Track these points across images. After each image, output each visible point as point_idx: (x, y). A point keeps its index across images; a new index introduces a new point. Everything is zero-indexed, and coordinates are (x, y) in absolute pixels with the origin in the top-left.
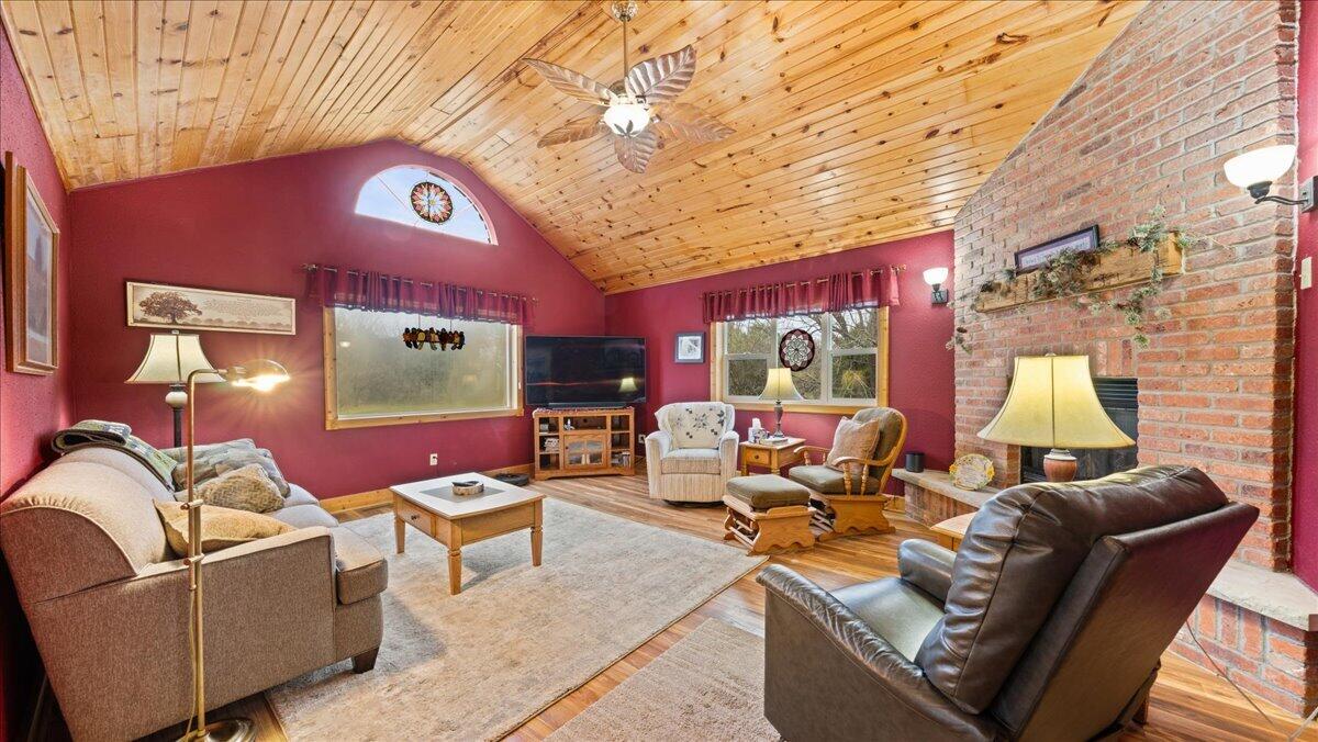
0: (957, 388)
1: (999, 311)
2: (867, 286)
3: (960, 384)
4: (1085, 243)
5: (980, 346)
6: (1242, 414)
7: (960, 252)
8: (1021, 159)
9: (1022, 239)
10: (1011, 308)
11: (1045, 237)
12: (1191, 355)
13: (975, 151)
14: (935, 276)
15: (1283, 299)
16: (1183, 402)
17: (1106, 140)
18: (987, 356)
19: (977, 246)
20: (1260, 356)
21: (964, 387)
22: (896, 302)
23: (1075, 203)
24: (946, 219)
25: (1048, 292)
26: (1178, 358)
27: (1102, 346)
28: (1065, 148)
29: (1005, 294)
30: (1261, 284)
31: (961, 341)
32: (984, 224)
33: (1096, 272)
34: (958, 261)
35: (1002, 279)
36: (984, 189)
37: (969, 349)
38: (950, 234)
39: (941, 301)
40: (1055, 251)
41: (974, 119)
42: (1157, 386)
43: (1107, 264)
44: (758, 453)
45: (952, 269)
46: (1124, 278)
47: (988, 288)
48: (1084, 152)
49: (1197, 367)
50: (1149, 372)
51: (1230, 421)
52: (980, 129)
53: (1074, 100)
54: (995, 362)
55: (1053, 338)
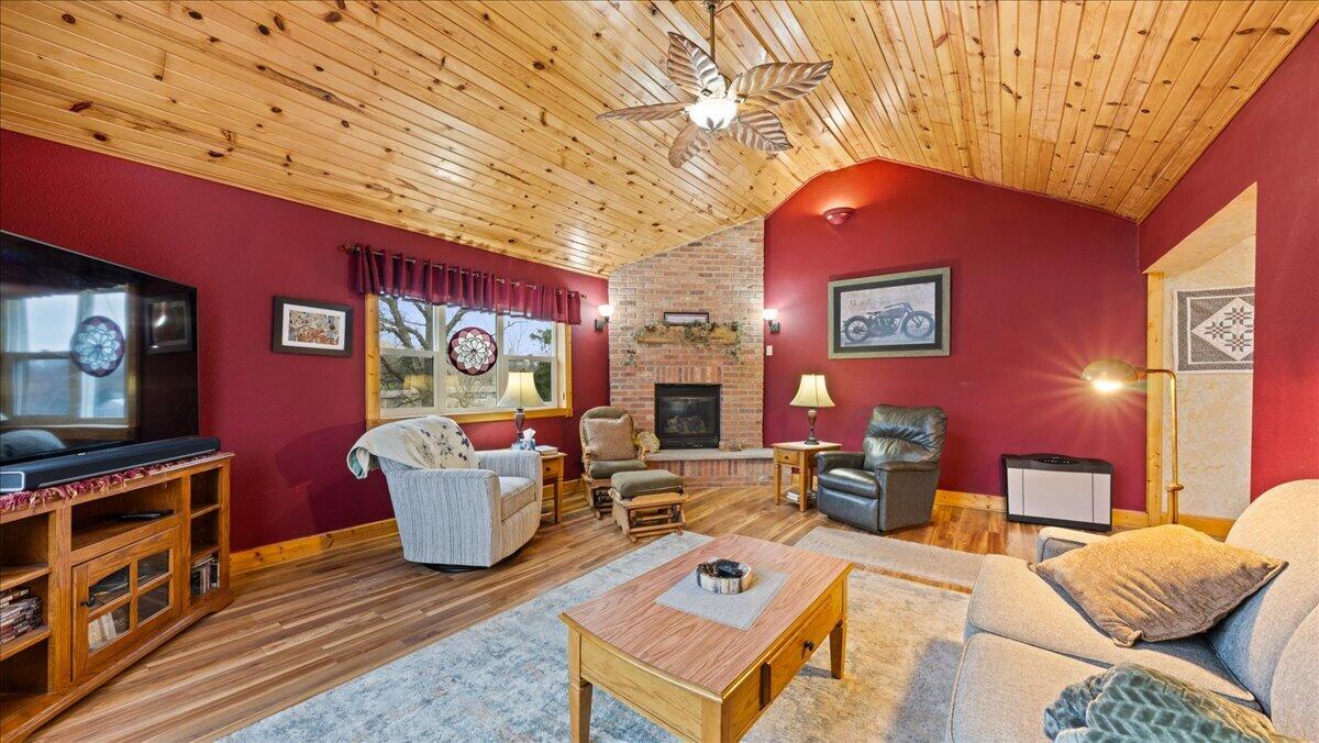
0: (612, 390)
1: (651, 343)
4: (703, 319)
6: (755, 396)
7: (615, 299)
8: (664, 261)
9: (665, 305)
10: (660, 343)
11: (679, 310)
12: (742, 375)
16: (739, 393)
19: (630, 299)
20: (760, 375)
23: (696, 298)
26: (737, 375)
27: (709, 369)
28: (691, 268)
29: (660, 335)
30: (760, 351)
32: (636, 286)
33: (712, 335)
35: (656, 326)
38: (604, 281)
39: (601, 328)
40: (688, 319)
46: (725, 341)
47: (646, 328)
48: (701, 275)
49: (744, 380)
50: (728, 381)
51: (752, 399)
53: (695, 248)
54: (646, 374)
55: (682, 363)
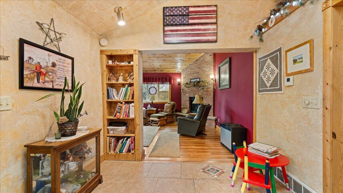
1: (188, 87)
2: (168, 80)
3: (182, 98)
4: (198, 80)
5: (185, 92)
7: (182, 77)
8: (191, 66)
9: (191, 77)
10: (190, 87)
11: (194, 78)
13: (186, 63)
14: (178, 80)
15: (214, 90)
17: (200, 68)
18: (186, 94)
19: (185, 76)
20: (212, 95)
21: (183, 98)
22: (173, 84)
23: (197, 74)
24: (180, 71)
25: (194, 86)
26: (206, 95)
27: (200, 93)
28: (196, 67)
29: (189, 85)
30: (212, 88)
31: (183, 91)
32: (186, 73)
33: (199, 84)
34: (182, 78)
35: (189, 83)
36: (186, 68)
37: (184, 92)
38: (180, 74)
39: (179, 84)
40: (195, 80)
41: (186, 59)
42: (205, 98)
43: (201, 83)
44: (150, 111)
45: (181, 79)
46: (202, 85)
47: (187, 84)
48: (198, 68)
49: (208, 96)
50: (204, 96)
52: (186, 61)
53: (197, 61)
54: (187, 95)
55: (195, 92)
